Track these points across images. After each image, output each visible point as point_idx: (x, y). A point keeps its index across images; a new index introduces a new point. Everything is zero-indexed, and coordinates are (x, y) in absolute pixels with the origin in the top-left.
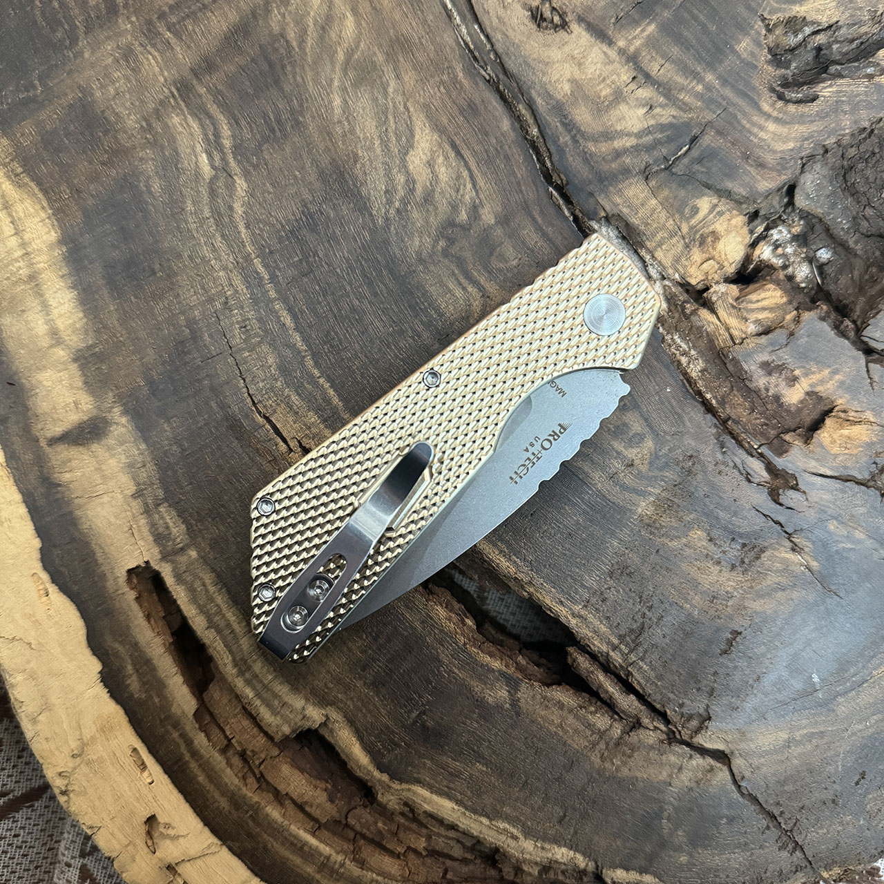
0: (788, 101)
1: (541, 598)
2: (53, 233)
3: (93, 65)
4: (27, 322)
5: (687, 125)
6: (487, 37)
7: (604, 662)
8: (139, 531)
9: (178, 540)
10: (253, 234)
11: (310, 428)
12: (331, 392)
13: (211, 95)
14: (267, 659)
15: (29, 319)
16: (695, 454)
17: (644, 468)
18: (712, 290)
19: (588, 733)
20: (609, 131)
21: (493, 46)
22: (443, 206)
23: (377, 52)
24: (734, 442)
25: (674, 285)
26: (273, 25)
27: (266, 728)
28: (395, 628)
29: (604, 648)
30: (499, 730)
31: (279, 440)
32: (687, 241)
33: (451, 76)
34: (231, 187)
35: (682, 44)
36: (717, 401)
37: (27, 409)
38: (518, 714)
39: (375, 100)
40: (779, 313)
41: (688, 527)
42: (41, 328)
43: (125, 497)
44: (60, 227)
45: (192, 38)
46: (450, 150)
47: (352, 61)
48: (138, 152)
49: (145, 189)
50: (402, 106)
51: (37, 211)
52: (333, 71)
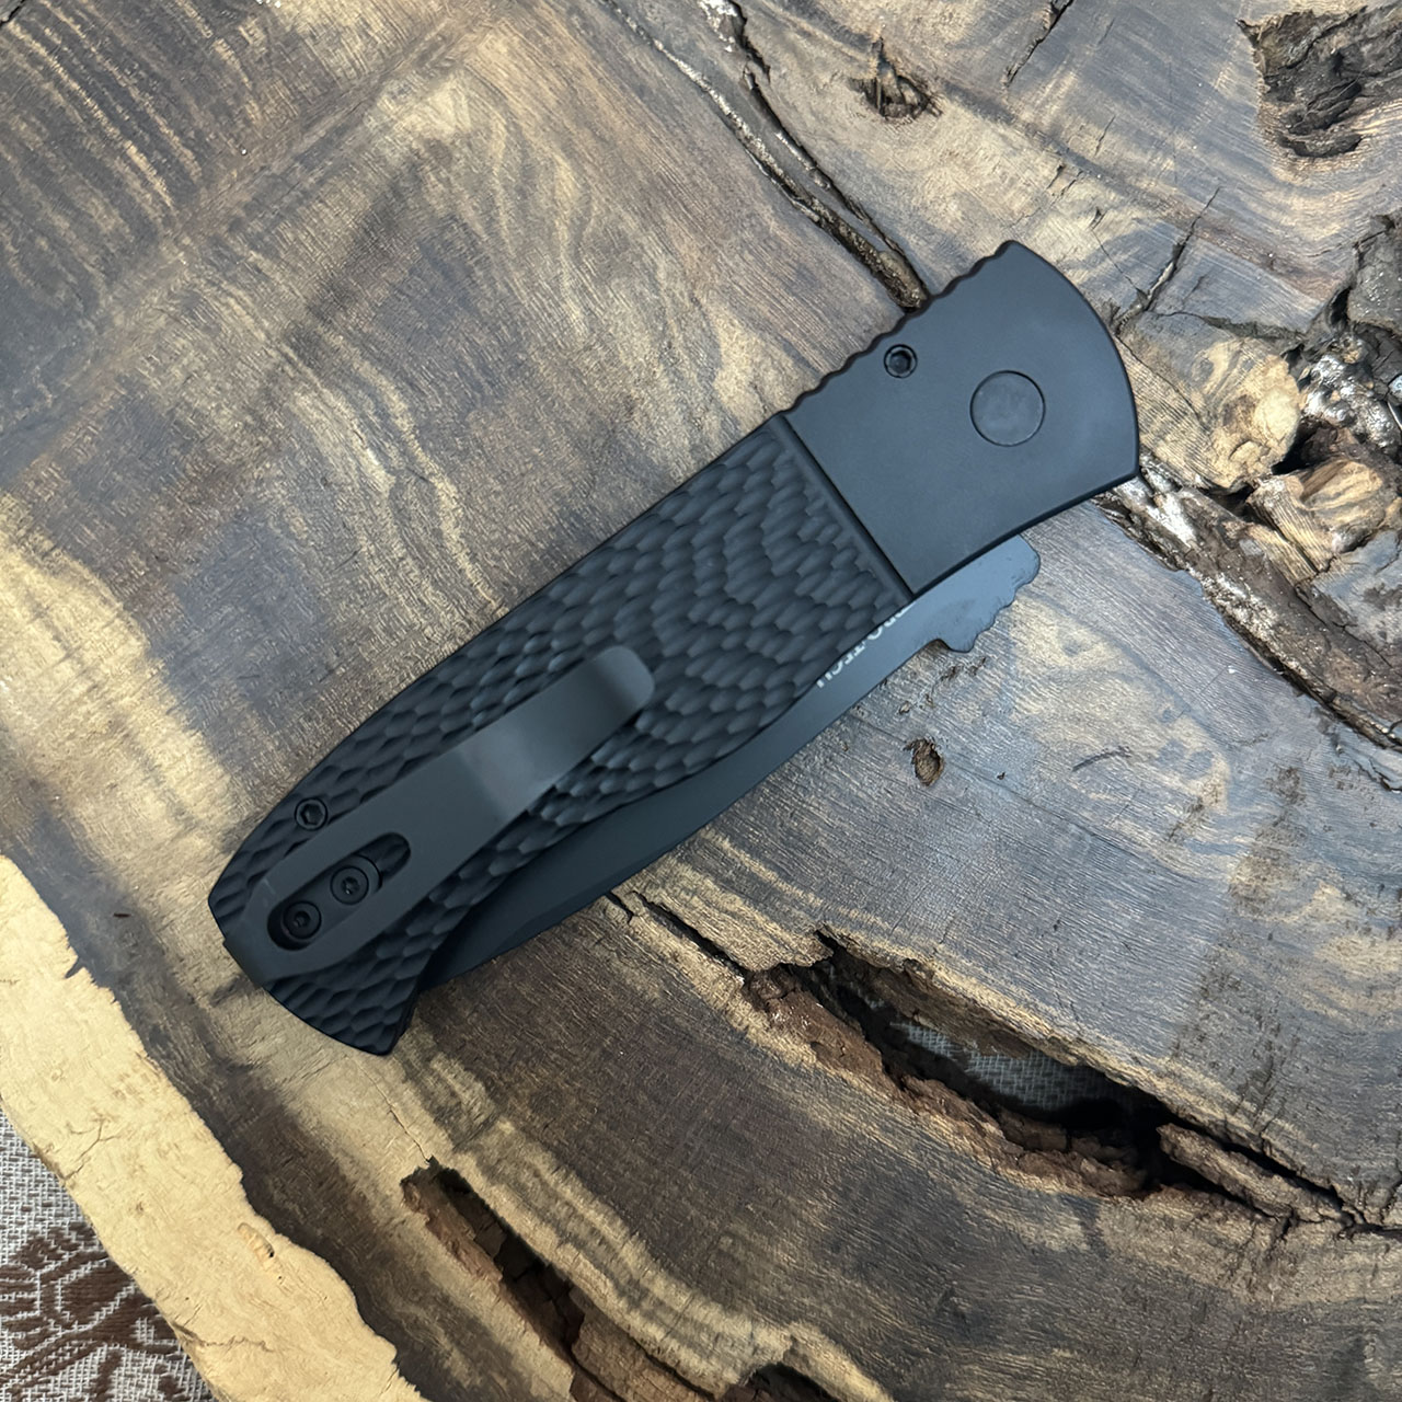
0: (1313, 156)
1: (1101, 1061)
2: (133, 641)
3: (133, 336)
4: (125, 804)
5: (1163, 230)
6: (803, 150)
7: (1221, 1136)
8: (405, 1111)
9: (476, 1110)
10: (485, 569)
13: (354, 346)
14: (671, 1272)
15: (126, 797)
16: (1294, 766)
17: (1221, 809)
18: (1260, 491)
19: (1219, 1253)
21: (814, 164)
23: (624, 213)
24: (1350, 730)
25: (1196, 496)
26: (434, 202)
27: (695, 1383)
28: (873, 1169)
29: (1219, 1114)
30: (1078, 1288)
32: (1204, 420)
33: (758, 229)
34: (429, 497)
35: (1125, 96)
36: (1309, 670)
37: (161, 951)
38: (1103, 1255)
39: (639, 297)
40: (1375, 506)
41: (1309, 886)
42: (152, 808)
44: (143, 625)
45: (296, 253)
46: (784, 356)
47: (584, 239)
48: (250, 470)
49: (279, 531)
50: (686, 299)
51: (94, 609)
52: (555, 262)
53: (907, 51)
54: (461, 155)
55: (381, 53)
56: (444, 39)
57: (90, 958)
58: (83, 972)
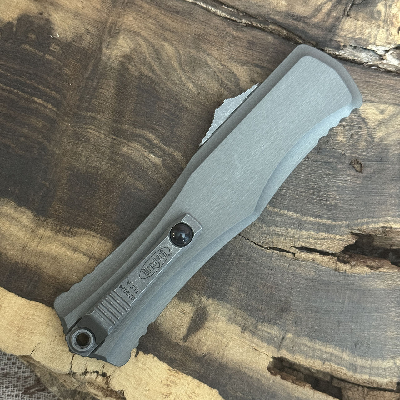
3: (64, 154)
6: (233, 7)
8: (257, 345)
9: (278, 335)
11: (294, 237)
12: (290, 213)
13: (131, 126)
14: (360, 356)
20: (316, 7)
21: (238, 10)
23: (190, 50)
25: (394, 51)
26: (134, 73)
27: (386, 388)
31: (285, 253)
32: (385, 28)
33: (231, 36)
34: (174, 159)
37: (161, 334)
39: (206, 72)
45: (101, 107)
46: (256, 68)
47: (183, 63)
48: (119, 177)
49: (135, 191)
50: (220, 66)
51: (92, 240)
52: (178, 74)
54: (135, 55)
55: (96, 37)
56: (113, 24)
58: (141, 353)
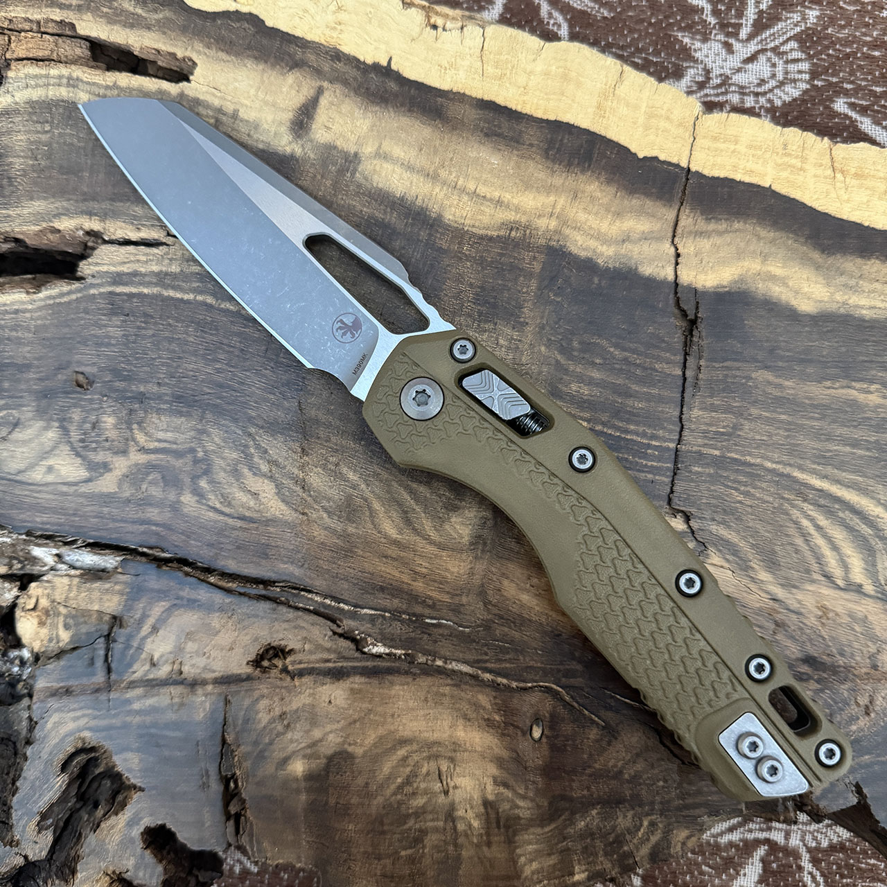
0: (78, 752)
2: (451, 217)
3: (532, 346)
4: (411, 146)
5: (122, 675)
6: (297, 608)
8: (214, 95)
11: (171, 260)
12: (179, 295)
14: (63, 101)
15: (412, 149)
18: (15, 590)
20: (165, 625)
21: (289, 606)
22: (221, 476)
23: (357, 531)
25: (40, 571)
27: (25, 61)
32: (56, 604)
33: (296, 562)
35: (172, 724)
37: (357, 91)
39: (329, 500)
42: (398, 151)
43: (242, 105)
44: (450, 226)
46: (251, 515)
47: (367, 509)
50: (308, 513)
51: (476, 220)
52: (373, 492)
53: (279, 683)
54: (442, 513)
56: (481, 558)
57: (386, 72)
58: (385, 64)
